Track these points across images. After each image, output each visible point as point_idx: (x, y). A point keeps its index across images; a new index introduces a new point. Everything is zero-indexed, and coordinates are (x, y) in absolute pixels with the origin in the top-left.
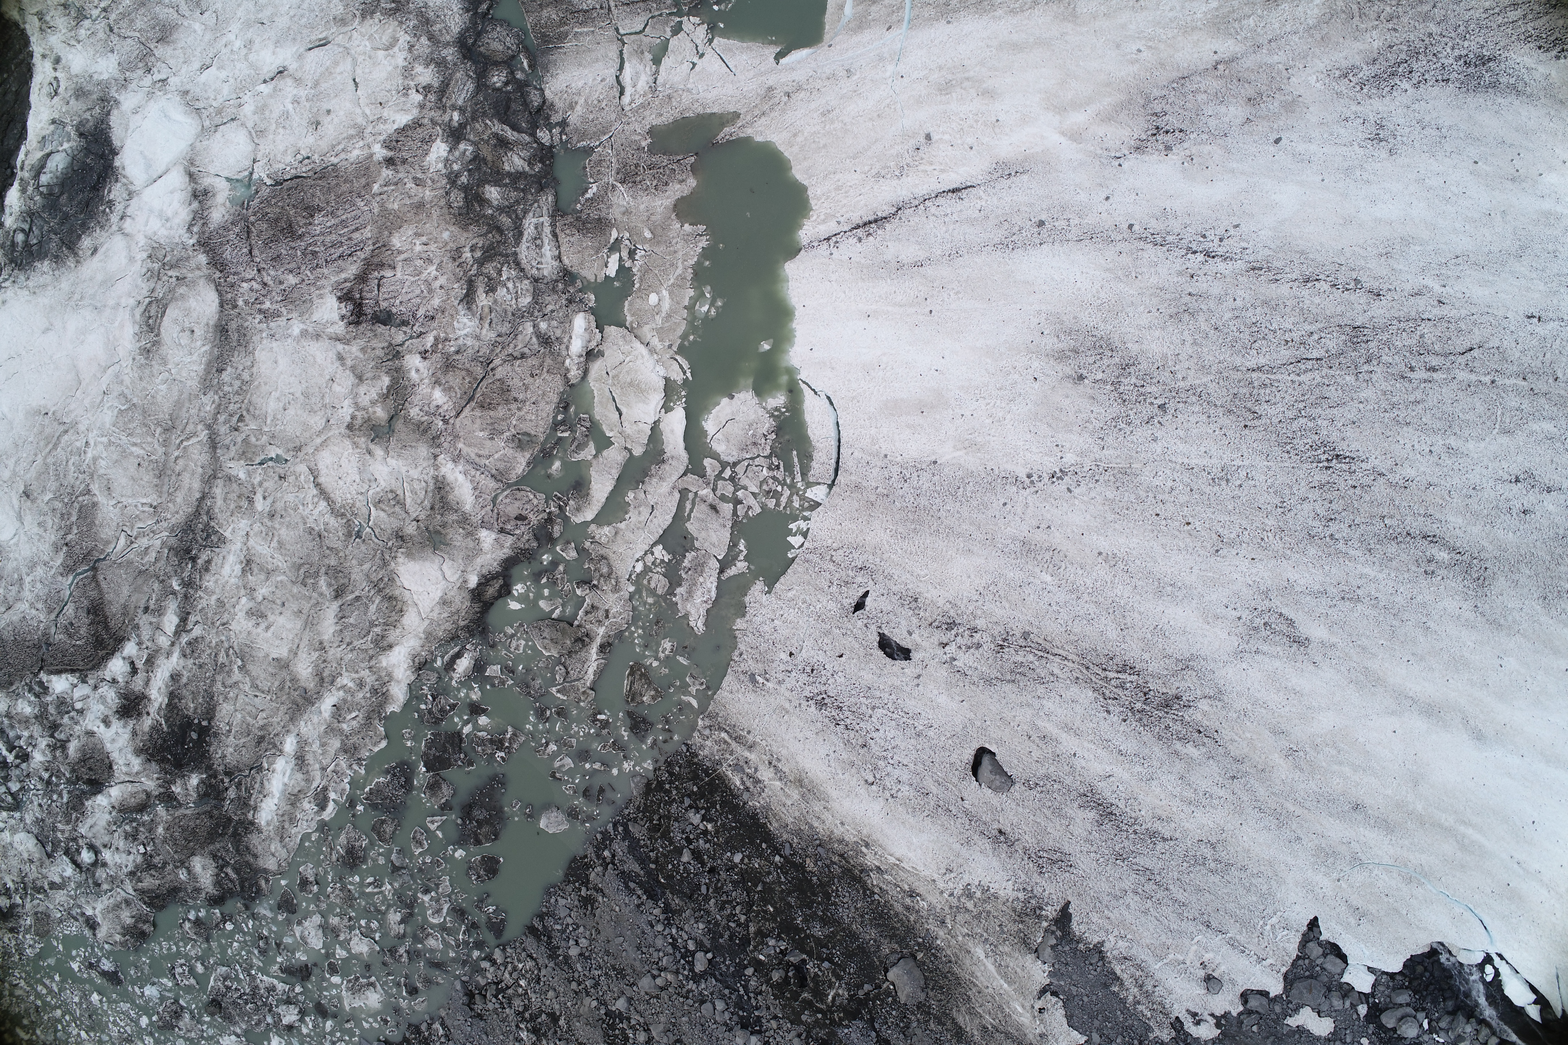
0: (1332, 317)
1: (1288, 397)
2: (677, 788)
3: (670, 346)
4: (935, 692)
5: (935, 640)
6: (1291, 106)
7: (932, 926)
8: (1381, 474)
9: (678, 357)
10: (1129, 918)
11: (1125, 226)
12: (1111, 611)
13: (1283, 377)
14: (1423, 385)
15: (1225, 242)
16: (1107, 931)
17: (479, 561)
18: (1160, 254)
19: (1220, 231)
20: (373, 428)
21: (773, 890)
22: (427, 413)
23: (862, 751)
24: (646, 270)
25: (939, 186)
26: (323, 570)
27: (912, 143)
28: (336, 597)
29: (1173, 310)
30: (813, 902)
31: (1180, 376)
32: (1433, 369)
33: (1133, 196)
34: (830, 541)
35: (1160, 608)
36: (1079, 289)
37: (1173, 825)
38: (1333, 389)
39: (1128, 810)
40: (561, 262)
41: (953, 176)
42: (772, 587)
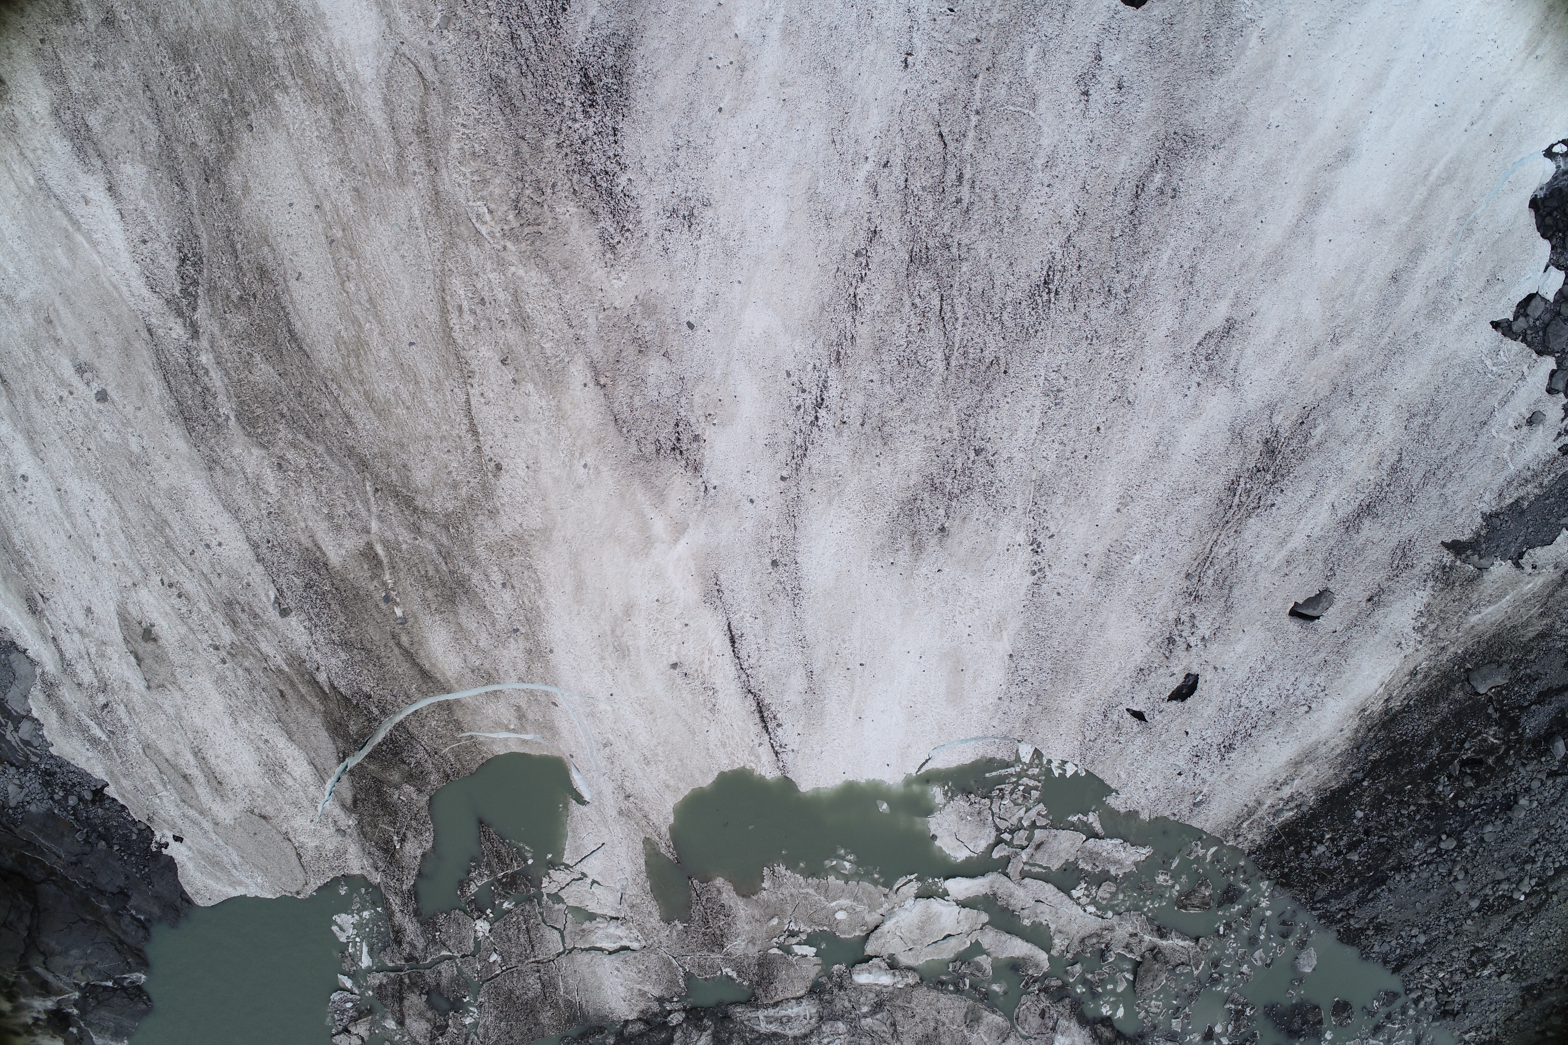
0: (897, 283)
1: (980, 331)
2: (1289, 862)
4: (1232, 654)
5: (1182, 654)
6: (649, 308)
7: (1444, 658)
8: (1069, 239)
10: (1466, 492)
11: (782, 484)
12: (1176, 502)
13: (958, 334)
14: (977, 190)
15: (806, 386)
16: (1473, 510)
18: (816, 452)
19: (794, 391)
21: (1392, 786)
23: (1278, 715)
24: (811, 921)
25: (727, 655)
27: (679, 681)
29: (879, 442)
30: (1408, 754)
31: (948, 435)
32: (960, 177)
33: (750, 475)
34: (1076, 743)
35: (1180, 458)
36: (849, 530)
37: (1387, 451)
38: (974, 284)
39: (1367, 491)
40: (802, 997)
41: (716, 642)
42: (1113, 790)
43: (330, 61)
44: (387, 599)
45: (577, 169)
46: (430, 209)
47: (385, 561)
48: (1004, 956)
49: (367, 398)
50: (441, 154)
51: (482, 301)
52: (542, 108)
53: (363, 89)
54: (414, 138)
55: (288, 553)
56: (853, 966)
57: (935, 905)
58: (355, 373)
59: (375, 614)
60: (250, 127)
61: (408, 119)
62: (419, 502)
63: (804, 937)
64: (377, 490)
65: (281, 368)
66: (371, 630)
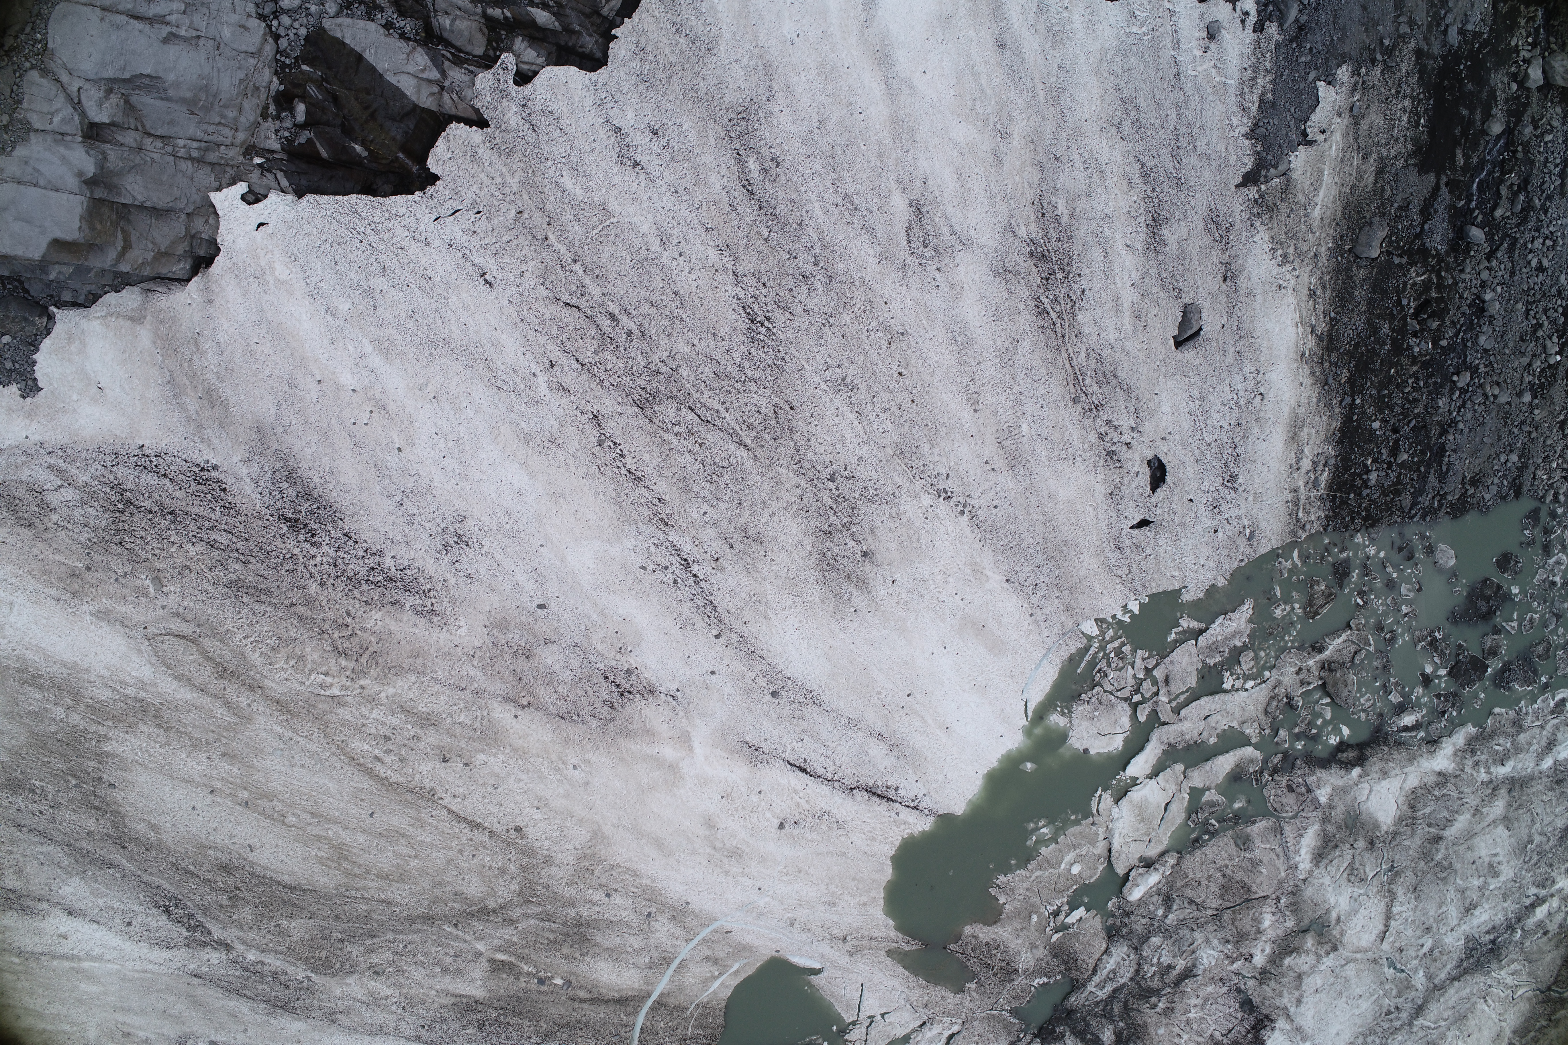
0: (649, 433)
1: (742, 402)
2: (1360, 507)
3: (1093, 824)
4: (1165, 418)
5: (1129, 454)
6: (501, 624)
7: (1323, 261)
8: (735, 274)
9: (1095, 811)
10: (1215, 135)
11: (721, 640)
12: (1011, 362)
13: (730, 420)
14: (634, 313)
15: (664, 563)
16: (1235, 141)
17: (1340, 783)
18: (720, 596)
19: (660, 575)
20: (1320, 935)
21: (1380, 383)
22: (1284, 915)
23: (1243, 422)
24: (1059, 892)
25: (810, 783)
26: (1432, 864)
27: (796, 831)
28: (1441, 838)
29: (755, 546)
30: (1368, 350)
31: (799, 490)
32: (613, 317)
33: (693, 658)
34: (1118, 587)
35: (980, 331)
36: (800, 621)
37: (1127, 169)
38: (704, 376)
39: (1142, 211)
40: (1107, 948)
41: (793, 782)
42: (1180, 590)
43: (114, 690)
44: (541, 981)
45: (350, 587)
46: (285, 717)
47: (513, 959)
48: (1221, 778)
49: (382, 878)
50: (252, 673)
51: (387, 738)
52: (283, 572)
53: (155, 685)
54: (223, 683)
55: (444, 1020)
56: (1121, 892)
57: (1135, 795)
58: (357, 871)
59: (545, 998)
60: (112, 785)
61: (205, 675)
62: (491, 904)
63: (1066, 907)
64: (456, 925)
65: (306, 913)
66: (553, 1010)
